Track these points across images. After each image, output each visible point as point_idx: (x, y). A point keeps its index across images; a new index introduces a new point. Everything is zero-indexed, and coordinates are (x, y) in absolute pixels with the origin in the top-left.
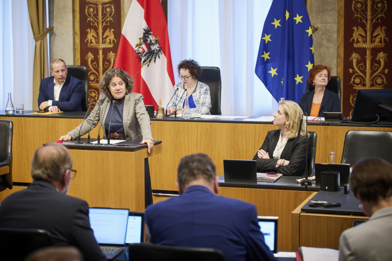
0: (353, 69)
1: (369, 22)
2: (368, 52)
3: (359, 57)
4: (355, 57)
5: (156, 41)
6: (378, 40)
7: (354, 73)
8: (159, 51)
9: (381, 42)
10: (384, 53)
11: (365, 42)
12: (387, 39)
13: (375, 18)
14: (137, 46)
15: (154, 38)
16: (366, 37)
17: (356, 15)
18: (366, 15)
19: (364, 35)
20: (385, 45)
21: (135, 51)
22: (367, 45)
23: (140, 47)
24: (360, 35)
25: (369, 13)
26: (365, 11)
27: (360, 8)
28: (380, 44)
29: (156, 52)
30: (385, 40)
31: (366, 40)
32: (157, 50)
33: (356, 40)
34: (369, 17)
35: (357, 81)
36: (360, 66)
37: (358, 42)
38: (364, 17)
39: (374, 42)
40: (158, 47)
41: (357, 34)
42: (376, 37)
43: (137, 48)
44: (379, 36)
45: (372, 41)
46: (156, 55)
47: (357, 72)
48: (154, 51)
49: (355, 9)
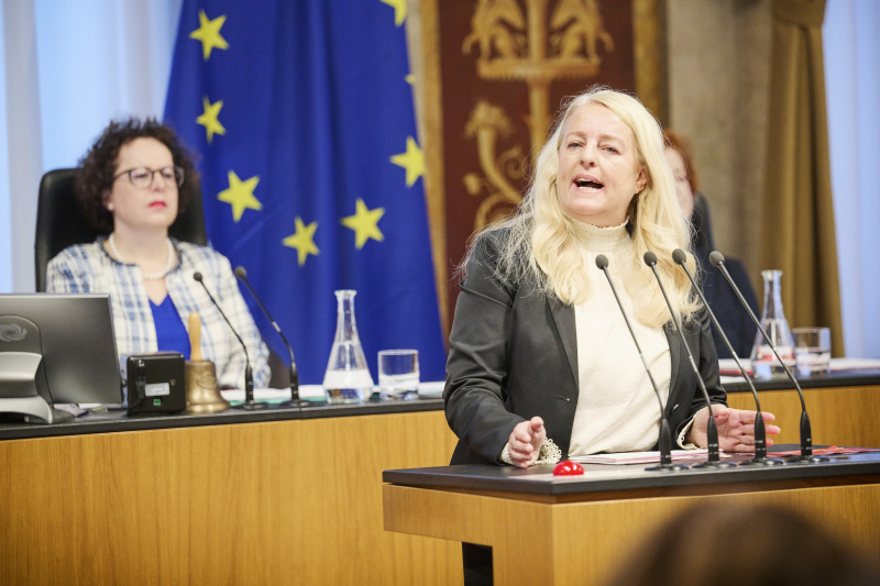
0: (481, 174)
2: (537, 100)
3: (504, 123)
4: (486, 120)
6: (571, 42)
7: (487, 190)
9: (582, 52)
11: (522, 52)
12: (606, 38)
16: (525, 32)
22: (532, 69)
24: (503, 23)
28: (579, 61)
30: (600, 44)
33: (485, 45)
36: (507, 163)
37: (495, 53)
42: (564, 29)
44: (575, 30)
45: (551, 51)
47: (497, 190)
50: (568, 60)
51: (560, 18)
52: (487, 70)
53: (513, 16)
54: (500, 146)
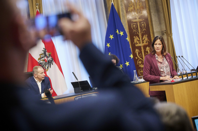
0: (137, 57)
1: (140, 33)
2: (142, 48)
3: (139, 51)
5: (50, 55)
6: (145, 41)
7: (138, 59)
8: (52, 60)
9: (146, 42)
10: (148, 47)
11: (140, 43)
12: (149, 40)
13: (142, 31)
14: (39, 59)
15: (48, 53)
16: (140, 41)
17: (134, 31)
18: (138, 30)
19: (139, 40)
20: (148, 43)
21: (38, 62)
22: (141, 45)
23: (40, 60)
24: (137, 40)
25: (139, 29)
26: (137, 28)
27: (135, 27)
28: (146, 43)
29: (50, 61)
30: (148, 41)
31: (140, 42)
32: (50, 60)
33: (136, 43)
34: (140, 31)
35: (140, 62)
36: (140, 55)
37: (137, 44)
38: (138, 32)
39: (144, 43)
40: (51, 58)
41: (136, 40)
42: (144, 40)
43: (39, 60)
44: (145, 40)
45: (143, 42)
46: (51, 63)
47: (139, 58)
48: (49, 61)
49: (133, 28)
50: (145, 43)
51: (143, 39)
52: (136, 45)
53: (138, 39)
54: (139, 54)
